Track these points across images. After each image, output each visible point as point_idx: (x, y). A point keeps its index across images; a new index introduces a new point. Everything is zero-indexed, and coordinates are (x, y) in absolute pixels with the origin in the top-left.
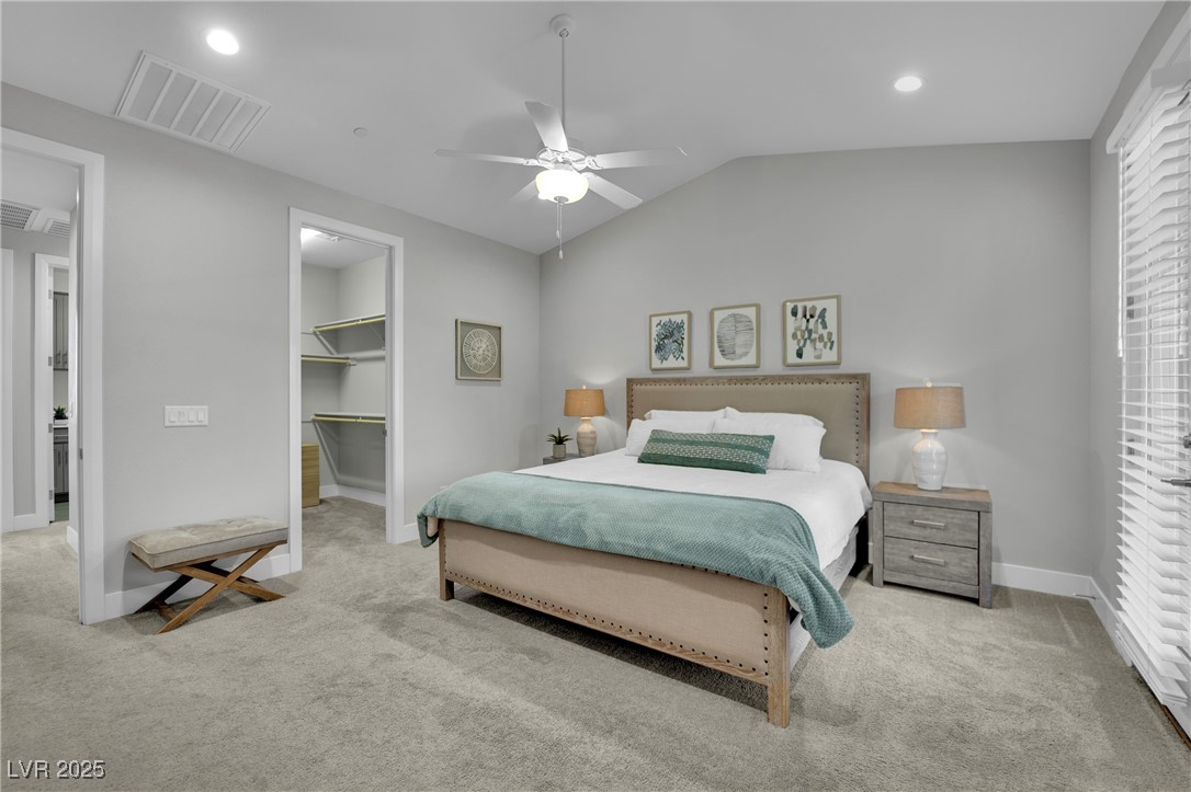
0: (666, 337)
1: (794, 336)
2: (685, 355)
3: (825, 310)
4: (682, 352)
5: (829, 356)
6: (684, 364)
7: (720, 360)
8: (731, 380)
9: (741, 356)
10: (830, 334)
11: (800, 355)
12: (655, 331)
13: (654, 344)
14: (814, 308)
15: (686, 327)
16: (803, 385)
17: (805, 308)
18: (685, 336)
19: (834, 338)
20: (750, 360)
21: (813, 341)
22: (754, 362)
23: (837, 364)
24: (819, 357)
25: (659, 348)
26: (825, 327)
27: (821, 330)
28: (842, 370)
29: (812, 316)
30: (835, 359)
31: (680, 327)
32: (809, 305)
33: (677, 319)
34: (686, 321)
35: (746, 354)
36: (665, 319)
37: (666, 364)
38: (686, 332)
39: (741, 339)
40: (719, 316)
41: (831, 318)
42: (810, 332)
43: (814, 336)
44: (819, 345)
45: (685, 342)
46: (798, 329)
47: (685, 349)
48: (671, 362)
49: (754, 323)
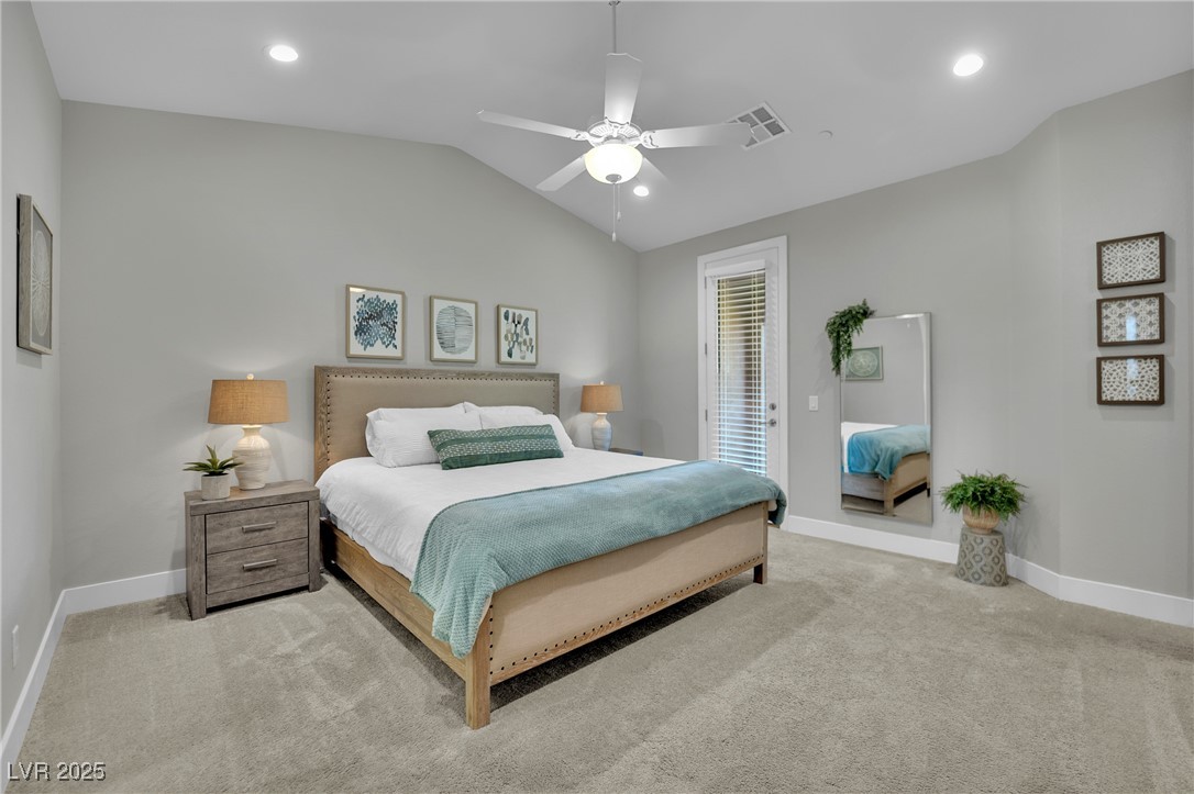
0: (371, 317)
1: (506, 337)
2: (398, 342)
3: (527, 319)
4: (394, 338)
5: (530, 358)
6: (397, 353)
7: (439, 353)
8: (459, 375)
9: (461, 351)
10: (531, 340)
11: (510, 355)
12: (354, 308)
13: (353, 324)
14: (520, 316)
15: (399, 309)
16: (519, 381)
17: (514, 314)
18: (399, 320)
19: (534, 344)
20: (469, 355)
21: (519, 344)
22: (473, 358)
23: (533, 365)
24: (523, 358)
25: (360, 330)
26: (528, 334)
27: (525, 336)
28: (537, 370)
29: (519, 323)
30: (534, 361)
31: (392, 308)
32: (518, 312)
33: (389, 298)
34: (399, 303)
35: (465, 349)
36: (371, 295)
37: (370, 351)
38: (399, 316)
39: (462, 333)
40: (439, 305)
41: (531, 326)
42: (517, 335)
43: (520, 340)
44: (524, 348)
45: (398, 327)
46: (509, 331)
47: (398, 335)
48: (378, 349)
49: (473, 318)
